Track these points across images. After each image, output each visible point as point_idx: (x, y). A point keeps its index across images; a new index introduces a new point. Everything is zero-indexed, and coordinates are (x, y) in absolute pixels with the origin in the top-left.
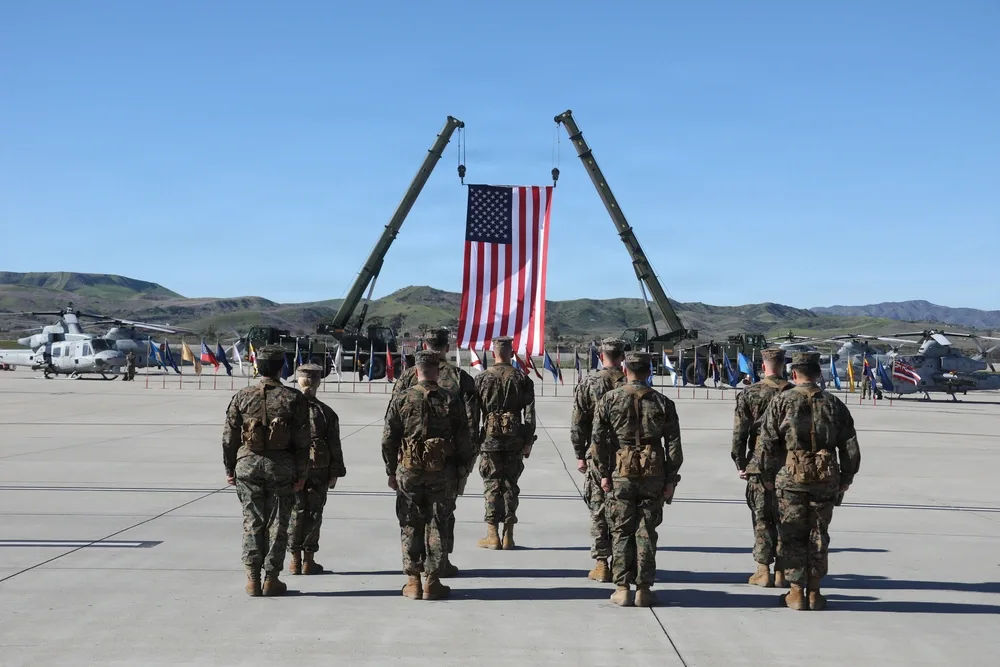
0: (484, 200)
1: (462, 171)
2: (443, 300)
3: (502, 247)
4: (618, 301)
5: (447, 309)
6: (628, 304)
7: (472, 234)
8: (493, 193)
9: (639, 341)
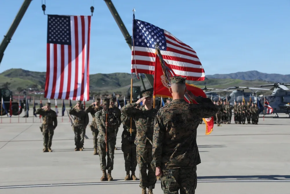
0: (56, 23)
1: (44, 7)
2: (29, 75)
3: (66, 47)
4: (115, 74)
5: (32, 80)
6: (120, 76)
7: (50, 40)
8: (60, 19)
9: (137, 92)
